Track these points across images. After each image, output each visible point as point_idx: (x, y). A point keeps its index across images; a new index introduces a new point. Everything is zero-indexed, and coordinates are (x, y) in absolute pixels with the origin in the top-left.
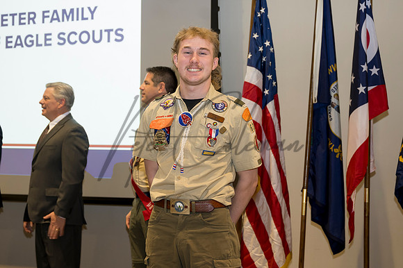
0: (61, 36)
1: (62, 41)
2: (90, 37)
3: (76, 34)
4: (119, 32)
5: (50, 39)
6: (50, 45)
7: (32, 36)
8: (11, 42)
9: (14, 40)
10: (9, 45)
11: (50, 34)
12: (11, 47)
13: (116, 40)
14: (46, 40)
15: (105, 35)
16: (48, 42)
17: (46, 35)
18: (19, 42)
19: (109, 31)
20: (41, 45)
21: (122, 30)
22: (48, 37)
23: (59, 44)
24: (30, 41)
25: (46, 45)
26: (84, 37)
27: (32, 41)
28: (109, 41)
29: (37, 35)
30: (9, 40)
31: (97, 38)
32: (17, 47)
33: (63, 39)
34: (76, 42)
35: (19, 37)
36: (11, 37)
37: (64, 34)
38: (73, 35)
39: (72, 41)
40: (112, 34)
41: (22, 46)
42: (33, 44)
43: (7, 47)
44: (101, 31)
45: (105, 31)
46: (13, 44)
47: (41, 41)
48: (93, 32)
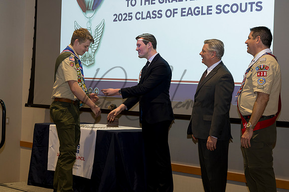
0: (219, 7)
1: (219, 11)
2: (238, 8)
3: (228, 6)
4: (259, 4)
5: (211, 10)
6: (211, 14)
7: (199, 8)
8: (185, 12)
10: (183, 14)
11: (211, 6)
12: (185, 15)
13: (257, 10)
14: (208, 10)
15: (249, 6)
16: (209, 12)
17: (208, 7)
18: (190, 12)
19: (251, 4)
20: (205, 14)
21: (261, 3)
22: (210, 8)
23: (217, 13)
24: (197, 11)
25: (208, 14)
26: (235, 8)
27: (199, 11)
28: (251, 11)
29: (202, 7)
30: (184, 10)
31: (243, 9)
32: (189, 15)
33: (220, 10)
34: (229, 11)
35: (190, 9)
36: (185, 9)
37: (220, 6)
38: (227, 7)
39: (226, 10)
40: (254, 5)
41: (192, 15)
42: (199, 14)
44: (246, 4)
45: (249, 3)
47: (205, 11)
48: (241, 4)
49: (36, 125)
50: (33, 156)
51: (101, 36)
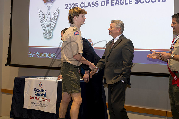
8: (114, 3)
9: (115, 1)
13: (163, 1)
14: (130, 1)
16: (131, 2)
18: (117, 3)
23: (136, 3)
32: (117, 5)
33: (138, 1)
35: (117, 0)
39: (142, 1)
41: (119, 5)
43: (112, 5)
46: (115, 4)
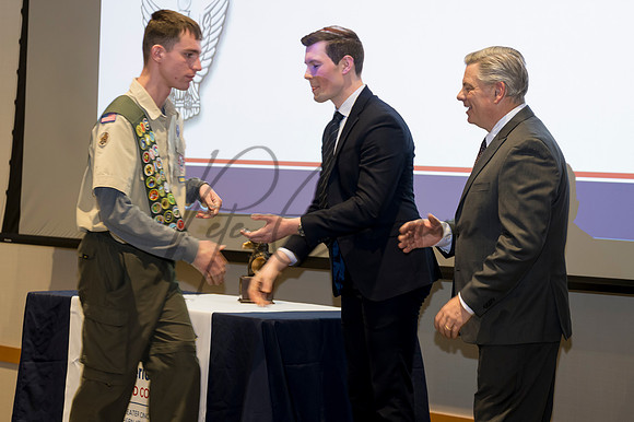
49: (31, 298)
50: (23, 388)
51: (219, 37)
